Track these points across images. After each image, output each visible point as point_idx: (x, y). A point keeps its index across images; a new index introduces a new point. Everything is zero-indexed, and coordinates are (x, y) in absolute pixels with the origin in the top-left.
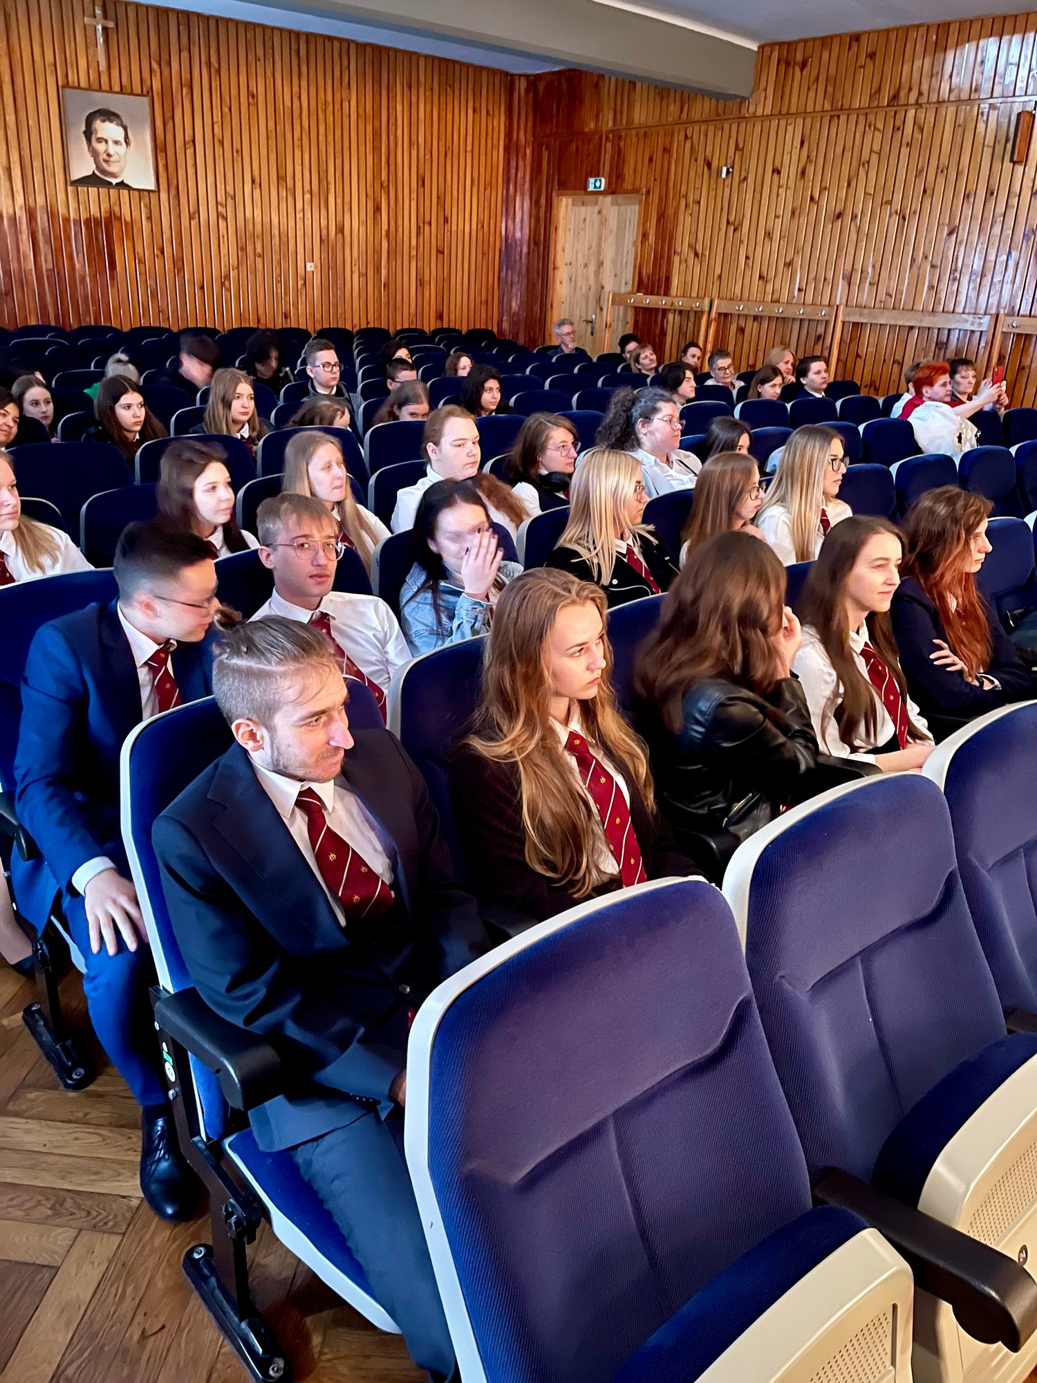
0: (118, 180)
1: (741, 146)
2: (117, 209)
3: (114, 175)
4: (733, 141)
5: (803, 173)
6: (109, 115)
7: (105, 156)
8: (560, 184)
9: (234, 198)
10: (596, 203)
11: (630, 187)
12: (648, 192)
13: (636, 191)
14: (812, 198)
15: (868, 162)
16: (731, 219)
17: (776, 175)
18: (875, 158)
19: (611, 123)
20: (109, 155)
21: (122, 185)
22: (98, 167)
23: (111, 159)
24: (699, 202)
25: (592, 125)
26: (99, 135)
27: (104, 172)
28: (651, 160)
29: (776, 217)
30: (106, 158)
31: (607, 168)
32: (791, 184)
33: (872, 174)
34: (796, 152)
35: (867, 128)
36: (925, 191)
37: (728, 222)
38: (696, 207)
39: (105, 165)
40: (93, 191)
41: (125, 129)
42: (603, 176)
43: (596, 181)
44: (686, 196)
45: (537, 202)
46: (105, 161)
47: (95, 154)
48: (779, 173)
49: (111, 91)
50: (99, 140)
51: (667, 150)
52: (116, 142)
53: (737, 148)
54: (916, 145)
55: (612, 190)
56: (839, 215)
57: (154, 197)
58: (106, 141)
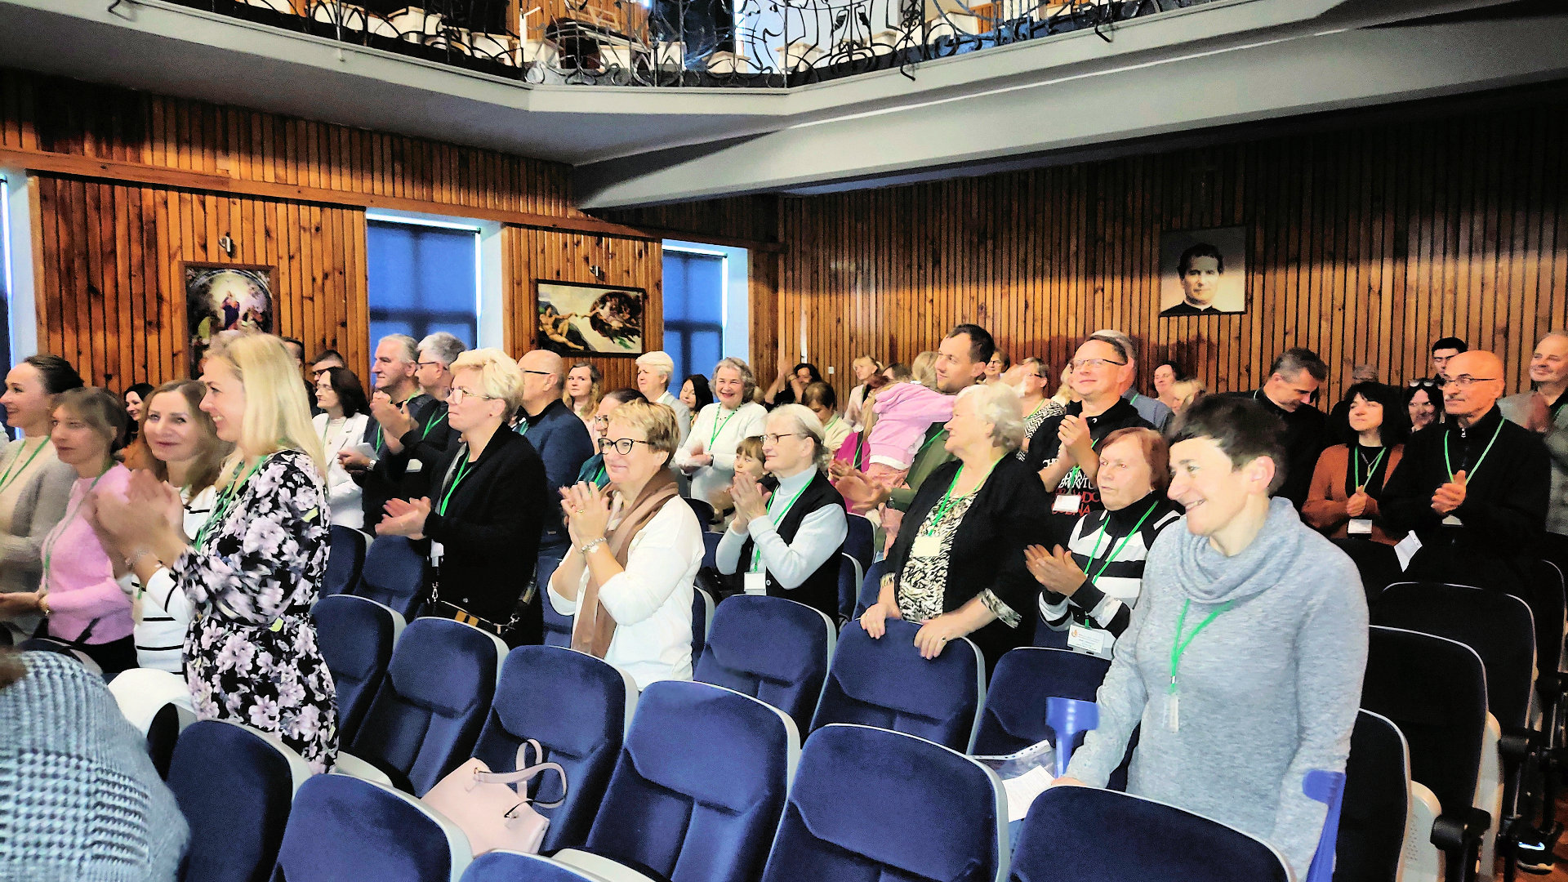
0: (1207, 307)
2: (1205, 335)
3: (1203, 303)
20: (1200, 285)
21: (1211, 311)
22: (1188, 298)
23: (1202, 288)
26: (1195, 268)
27: (1193, 300)
30: (1198, 288)
39: (1196, 296)
40: (1184, 319)
41: (1220, 259)
46: (1196, 290)
47: (1187, 286)
49: (1212, 226)
50: (1193, 273)
52: (1209, 272)
58: (1199, 273)
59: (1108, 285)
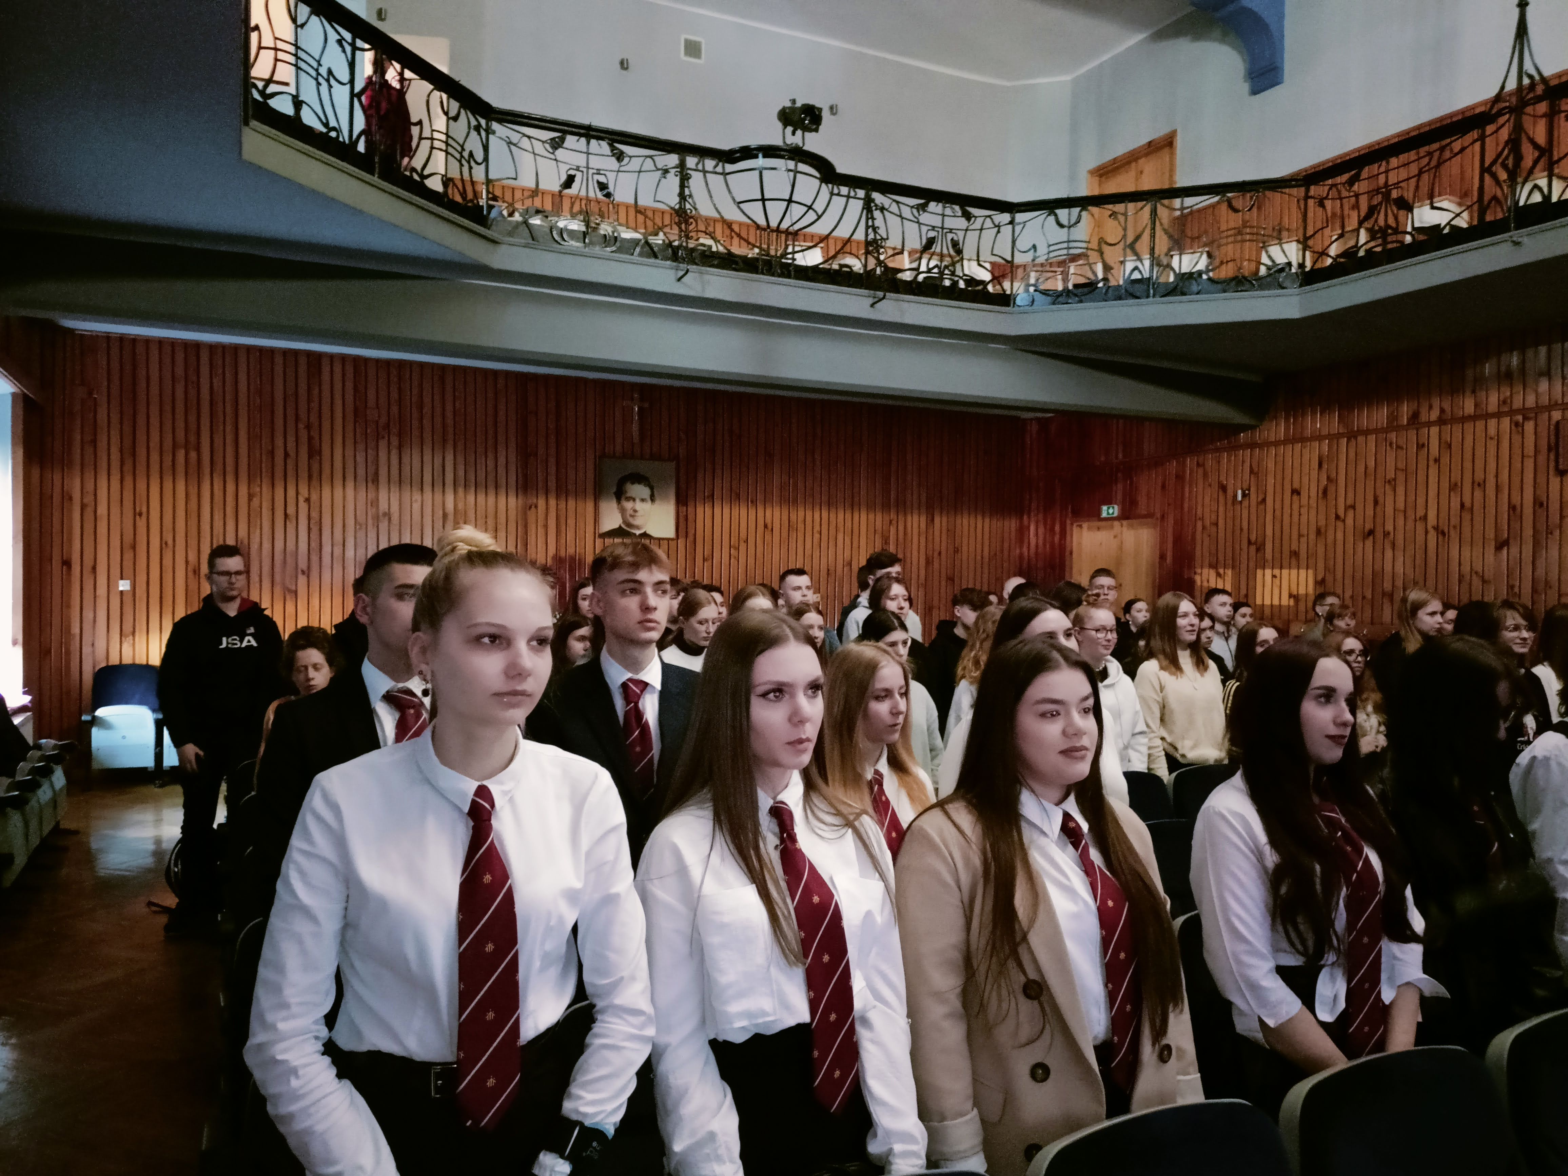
0: (642, 531)
1: (1256, 470)
3: (638, 528)
4: (1247, 464)
5: (1325, 492)
6: (638, 478)
7: (631, 512)
8: (1073, 512)
9: (746, 541)
10: (1112, 527)
11: (1144, 512)
12: (1163, 517)
13: (1149, 515)
14: (1337, 517)
15: (1395, 480)
16: (1253, 538)
17: (1295, 497)
18: (1401, 477)
19: (1120, 456)
20: (635, 511)
21: (645, 535)
22: (624, 522)
23: (637, 514)
24: (1217, 524)
25: (1103, 459)
26: (628, 495)
27: (630, 525)
28: (1163, 487)
29: (1300, 536)
30: (633, 514)
31: (1119, 497)
32: (1313, 502)
33: (1401, 490)
34: (1314, 474)
35: (1388, 448)
36: (1462, 505)
37: (1250, 543)
38: (1214, 529)
39: (631, 520)
41: (652, 489)
42: (1116, 504)
43: (1109, 508)
44: (1202, 519)
45: (1052, 530)
47: (623, 511)
48: (1299, 494)
49: (642, 458)
50: (629, 499)
51: (1180, 477)
52: (643, 500)
53: (1252, 471)
54: (1445, 460)
55: (1126, 515)
56: (1371, 532)
57: (672, 543)
58: (634, 500)
59: (541, 503)
